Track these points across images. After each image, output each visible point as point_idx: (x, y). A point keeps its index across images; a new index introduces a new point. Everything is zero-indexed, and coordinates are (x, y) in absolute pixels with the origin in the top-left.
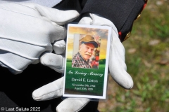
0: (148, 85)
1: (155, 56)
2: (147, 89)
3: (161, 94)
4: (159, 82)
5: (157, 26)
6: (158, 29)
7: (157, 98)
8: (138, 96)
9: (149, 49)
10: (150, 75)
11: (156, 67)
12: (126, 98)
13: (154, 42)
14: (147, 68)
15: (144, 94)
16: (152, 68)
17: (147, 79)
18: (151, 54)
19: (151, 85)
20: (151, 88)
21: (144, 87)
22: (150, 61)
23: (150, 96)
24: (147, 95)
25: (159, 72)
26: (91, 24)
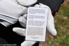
0: (62, 37)
1: (65, 24)
2: (61, 39)
3: (67, 41)
4: (67, 36)
5: (67, 11)
6: (67, 12)
7: (66, 43)
8: (57, 42)
9: (63, 21)
10: (63, 32)
11: (66, 29)
12: (52, 42)
13: (65, 18)
14: (61, 29)
15: (60, 41)
16: (64, 29)
17: (61, 34)
18: (64, 23)
19: (63, 37)
20: (63, 38)
21: (60, 38)
22: (63, 26)
23: (62, 42)
24: (61, 41)
25: (67, 31)
26: (39, 7)
